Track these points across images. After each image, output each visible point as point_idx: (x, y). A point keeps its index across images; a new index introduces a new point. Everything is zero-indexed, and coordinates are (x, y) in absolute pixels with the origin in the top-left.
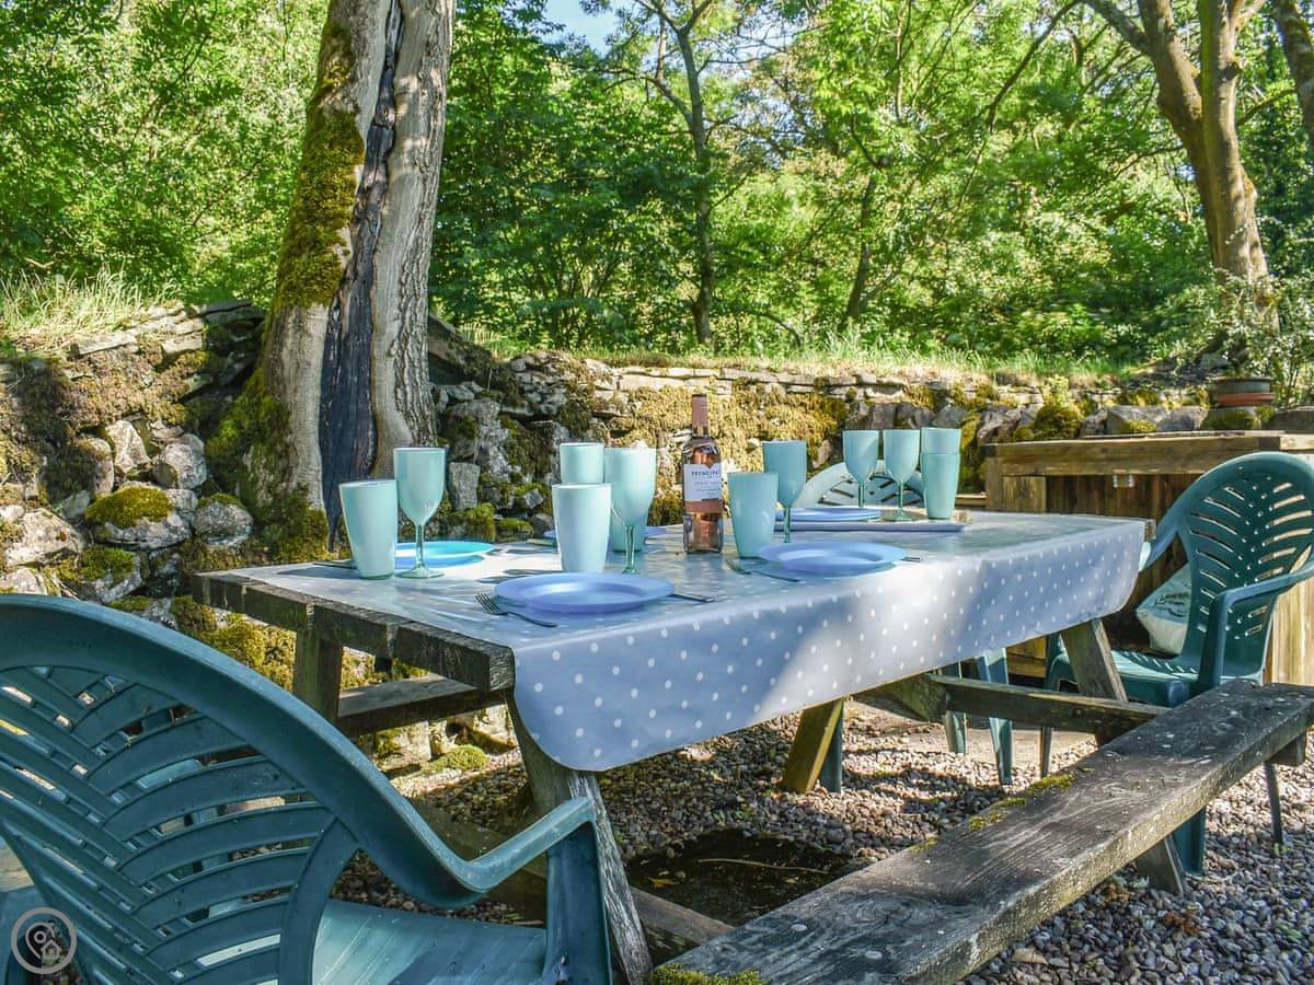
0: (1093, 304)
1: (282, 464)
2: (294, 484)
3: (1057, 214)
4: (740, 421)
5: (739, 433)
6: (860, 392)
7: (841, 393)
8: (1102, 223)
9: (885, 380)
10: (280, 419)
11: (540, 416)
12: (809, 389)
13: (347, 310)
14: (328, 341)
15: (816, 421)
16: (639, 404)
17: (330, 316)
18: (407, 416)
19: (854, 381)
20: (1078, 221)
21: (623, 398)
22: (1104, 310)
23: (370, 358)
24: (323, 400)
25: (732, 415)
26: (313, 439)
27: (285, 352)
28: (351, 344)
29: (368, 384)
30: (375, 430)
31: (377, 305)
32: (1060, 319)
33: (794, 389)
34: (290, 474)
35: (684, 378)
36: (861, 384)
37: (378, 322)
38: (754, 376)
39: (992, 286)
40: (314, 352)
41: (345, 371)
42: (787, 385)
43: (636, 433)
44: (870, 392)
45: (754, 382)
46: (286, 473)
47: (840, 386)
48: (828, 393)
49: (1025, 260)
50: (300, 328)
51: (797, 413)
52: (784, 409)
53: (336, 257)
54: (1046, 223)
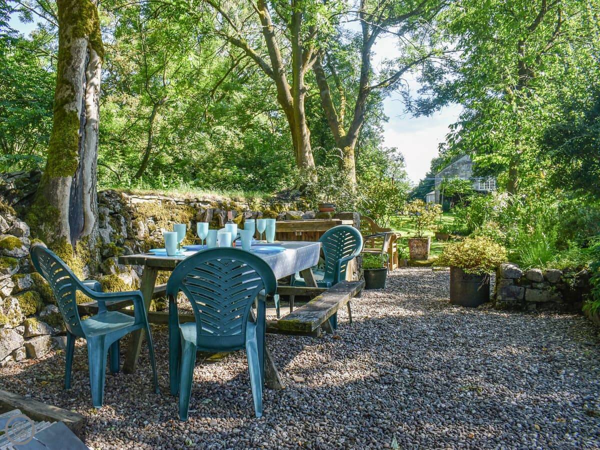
0: (240, 166)
1: (57, 229)
2: (62, 236)
3: (222, 127)
4: (166, 214)
5: (166, 219)
6: (198, 204)
7: (192, 204)
8: (240, 131)
9: (205, 200)
10: (56, 214)
11: (116, 213)
12: (183, 203)
13: (78, 178)
14: (72, 188)
15: (188, 215)
16: (138, 208)
17: (73, 180)
18: (94, 213)
19: (196, 200)
20: (231, 130)
21: (133, 206)
22: (244, 168)
23: (83, 194)
24: (70, 207)
25: (164, 212)
26: (67, 221)
27: (58, 191)
28: (79, 189)
29: (83, 202)
30: (84, 218)
31: (85, 177)
32: (229, 172)
33: (179, 203)
34: (61, 232)
35: (148, 199)
36: (198, 201)
37: (85, 182)
38: (168, 198)
39: (196, 156)
40: (68, 192)
41: (77, 198)
42: (177, 202)
43: (139, 218)
44: (200, 204)
45: (167, 201)
46: (59, 232)
47: (192, 202)
48: (189, 204)
49: (210, 146)
50: (64, 183)
51: (181, 211)
52: (177, 210)
53: (77, 161)
54: (218, 130)
